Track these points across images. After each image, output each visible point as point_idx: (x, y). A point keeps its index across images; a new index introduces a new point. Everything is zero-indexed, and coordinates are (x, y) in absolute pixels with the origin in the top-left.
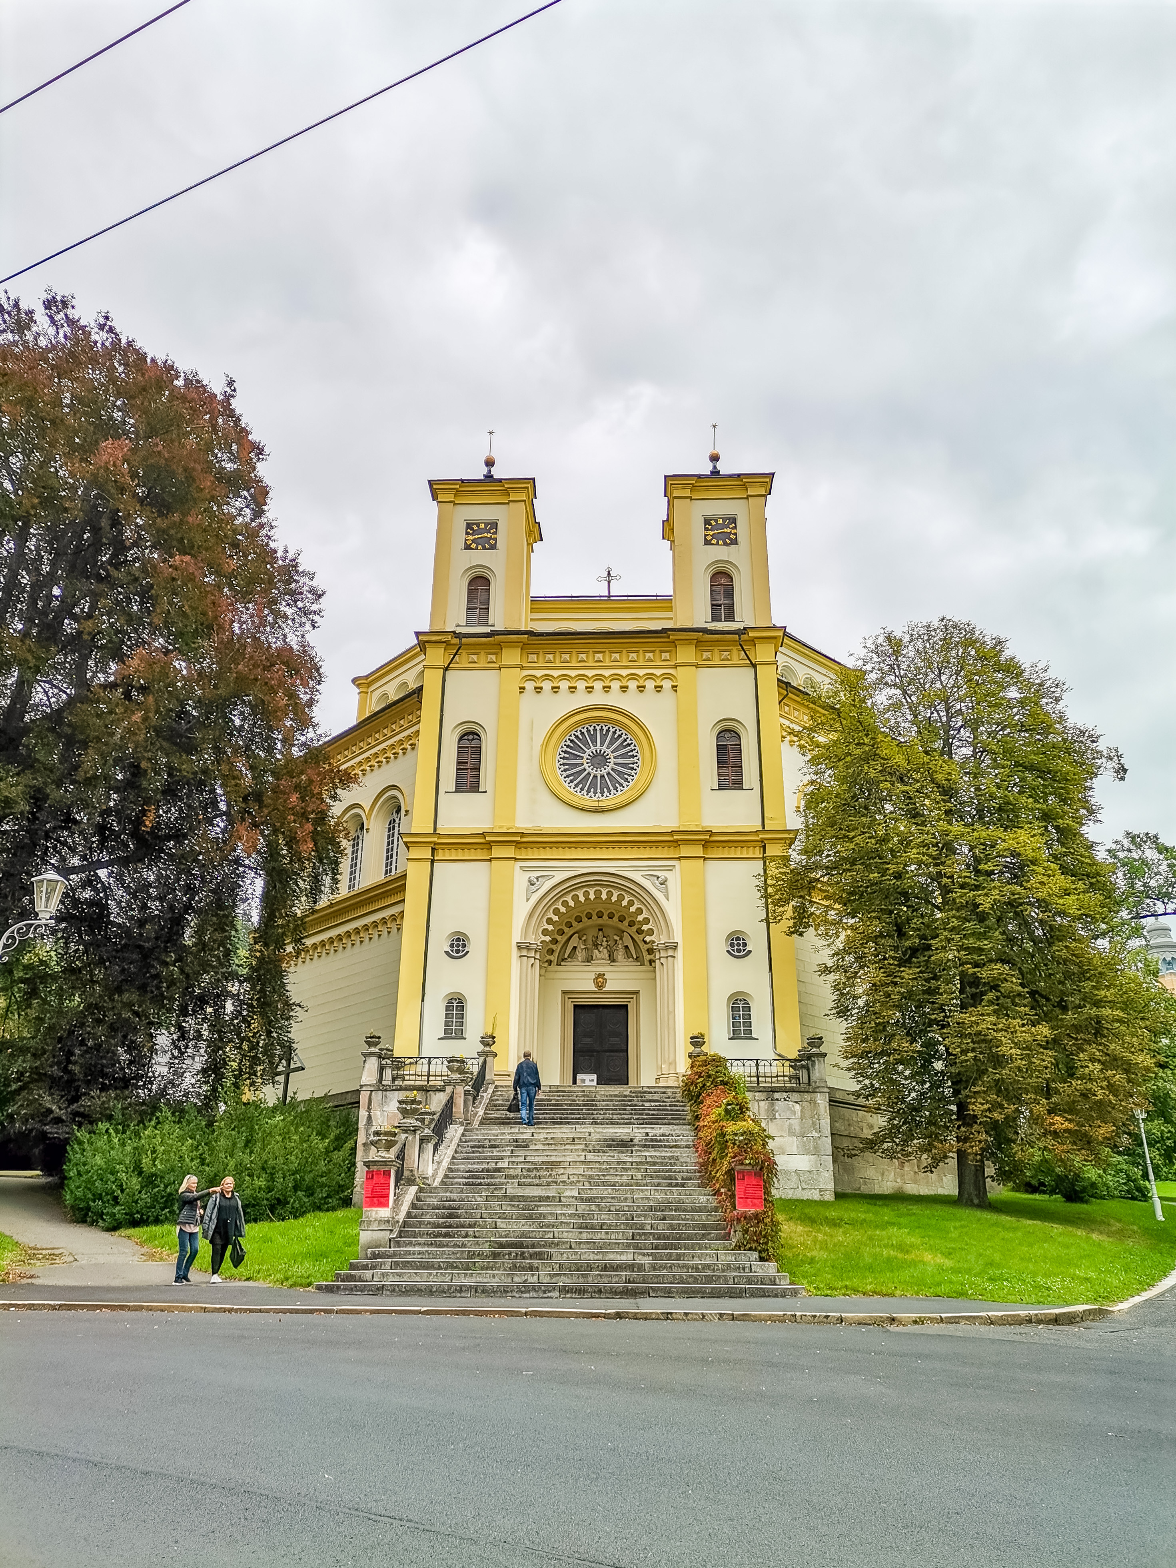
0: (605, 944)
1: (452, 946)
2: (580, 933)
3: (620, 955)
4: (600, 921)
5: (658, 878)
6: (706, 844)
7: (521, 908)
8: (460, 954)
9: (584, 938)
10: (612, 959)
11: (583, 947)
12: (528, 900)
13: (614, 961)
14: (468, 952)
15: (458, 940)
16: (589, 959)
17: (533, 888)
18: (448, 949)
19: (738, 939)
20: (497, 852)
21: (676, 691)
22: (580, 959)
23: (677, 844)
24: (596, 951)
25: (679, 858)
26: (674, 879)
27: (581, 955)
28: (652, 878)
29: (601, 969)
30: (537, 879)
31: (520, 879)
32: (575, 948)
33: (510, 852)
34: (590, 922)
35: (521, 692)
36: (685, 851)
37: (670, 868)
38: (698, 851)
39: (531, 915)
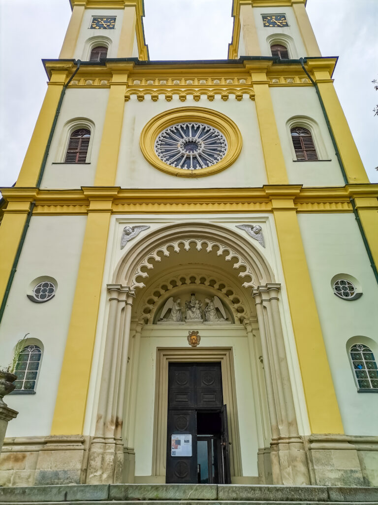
0: (197, 306)
1: (38, 291)
2: (175, 297)
3: (212, 315)
4: (193, 287)
5: (252, 228)
6: (297, 199)
7: (115, 255)
8: (45, 299)
9: (179, 301)
10: (204, 318)
11: (177, 308)
12: (122, 248)
13: (206, 320)
14: (54, 296)
15: (46, 285)
16: (183, 319)
17: (128, 237)
18: (33, 294)
19: (343, 282)
20: (93, 205)
21: (254, 100)
22: (174, 318)
23: (268, 198)
24: (190, 312)
25: (271, 211)
26: (269, 229)
27: (175, 315)
28: (247, 229)
29: (195, 327)
30: (133, 229)
31: (116, 230)
32: (170, 311)
33: (108, 205)
34: (184, 287)
35: (126, 101)
36: (276, 204)
37: (264, 221)
38: (290, 204)
39: (124, 260)
